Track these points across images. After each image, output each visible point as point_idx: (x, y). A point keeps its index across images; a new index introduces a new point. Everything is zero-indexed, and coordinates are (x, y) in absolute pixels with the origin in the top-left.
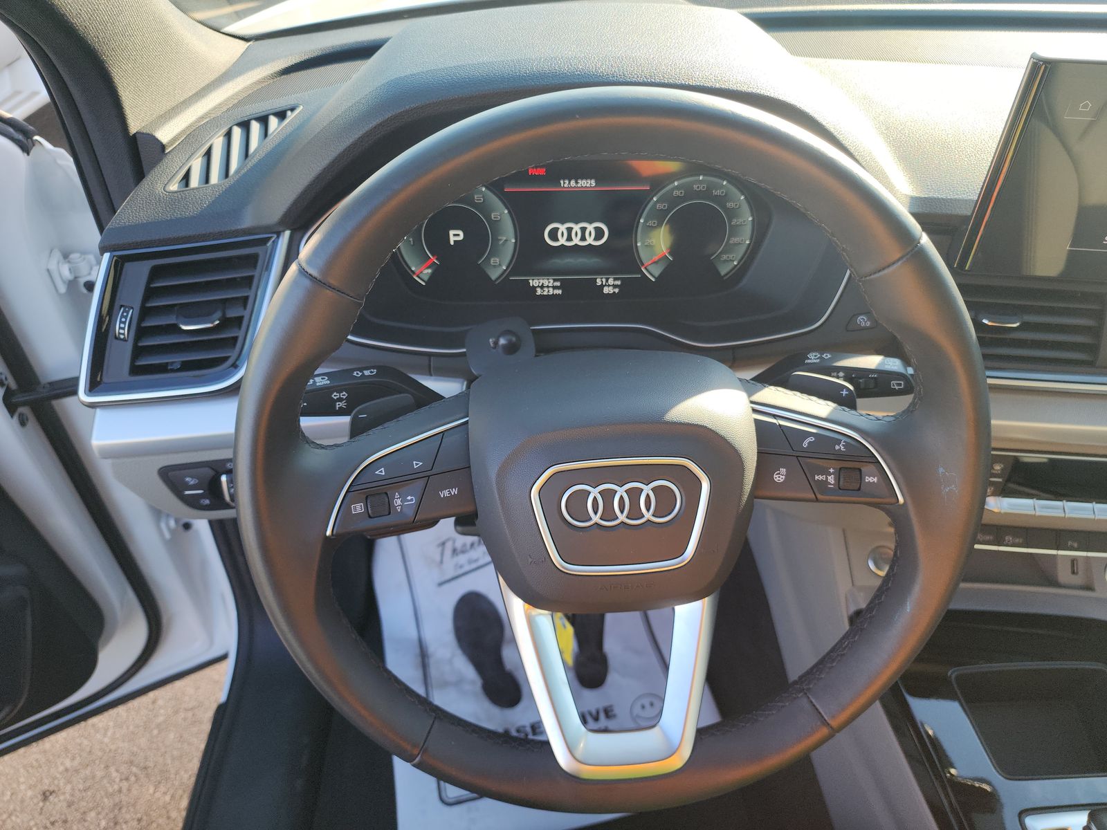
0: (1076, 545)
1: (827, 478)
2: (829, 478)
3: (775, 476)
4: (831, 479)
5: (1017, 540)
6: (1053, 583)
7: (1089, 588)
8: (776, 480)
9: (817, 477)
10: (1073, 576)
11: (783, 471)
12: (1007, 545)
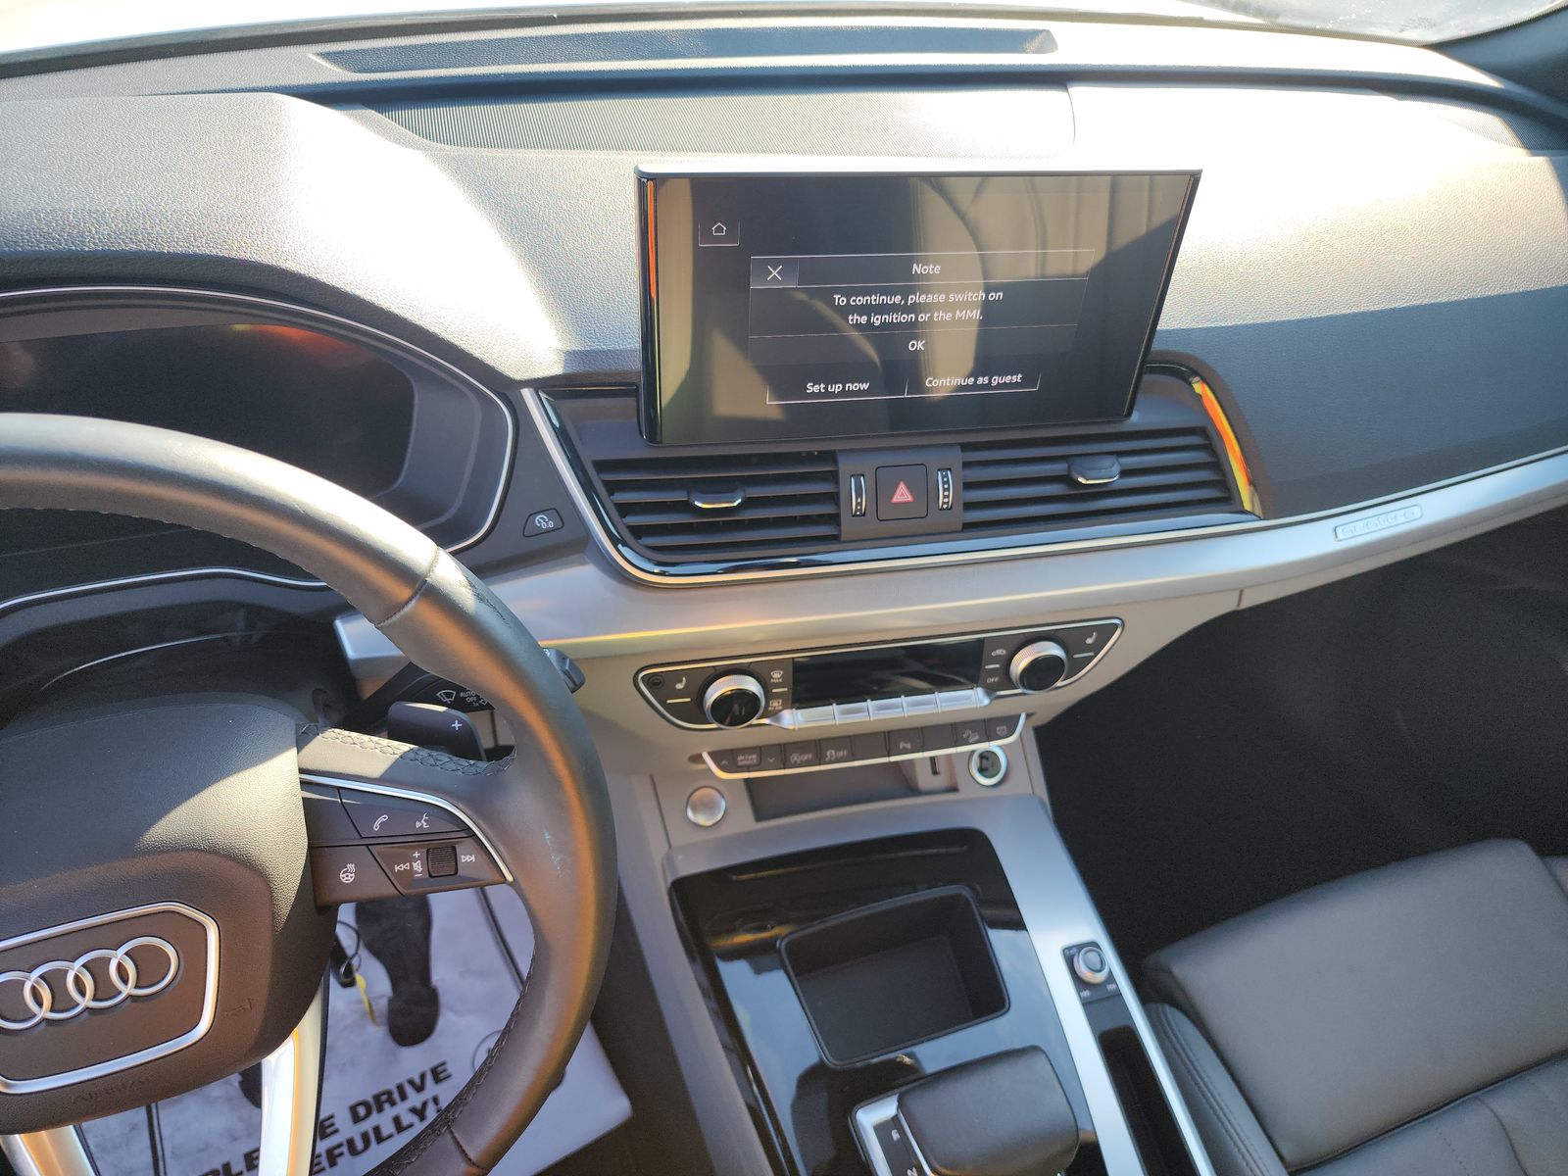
0: (909, 746)
1: (411, 866)
2: (415, 865)
3: (341, 876)
4: (417, 866)
5: (841, 754)
6: (913, 790)
7: (954, 789)
8: (343, 880)
9: (397, 868)
10: (936, 777)
11: (351, 867)
12: (831, 762)
